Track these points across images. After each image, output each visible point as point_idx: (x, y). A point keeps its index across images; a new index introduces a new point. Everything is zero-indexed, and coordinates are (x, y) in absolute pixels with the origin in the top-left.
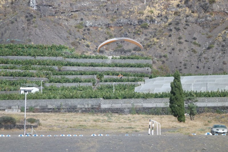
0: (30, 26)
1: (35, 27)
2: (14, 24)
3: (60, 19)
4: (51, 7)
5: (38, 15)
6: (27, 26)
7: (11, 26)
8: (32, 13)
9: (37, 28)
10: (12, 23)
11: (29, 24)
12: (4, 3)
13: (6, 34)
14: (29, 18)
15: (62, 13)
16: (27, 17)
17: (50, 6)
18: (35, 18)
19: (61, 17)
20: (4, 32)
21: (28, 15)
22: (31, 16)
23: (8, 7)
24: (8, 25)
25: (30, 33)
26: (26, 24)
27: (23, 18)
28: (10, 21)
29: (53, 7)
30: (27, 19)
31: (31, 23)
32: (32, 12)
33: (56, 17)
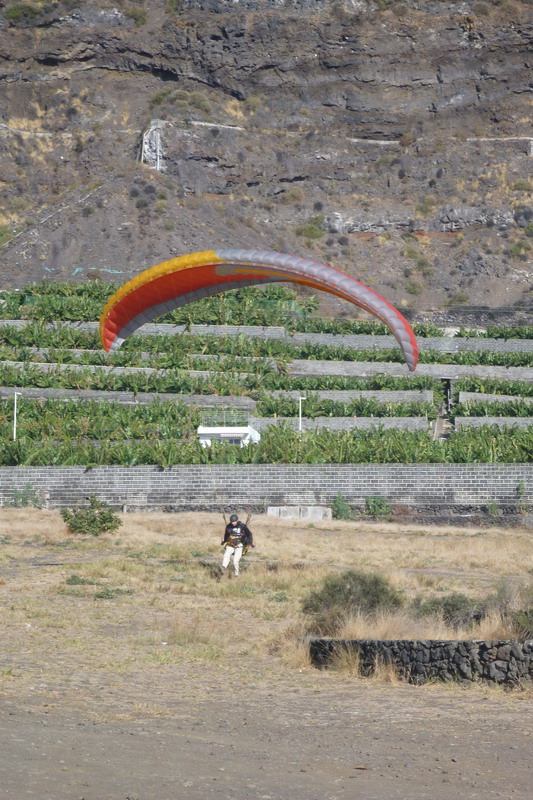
0: (148, 223)
1: (168, 228)
2: (92, 219)
3: (244, 203)
4: (211, 165)
5: (170, 188)
6: (138, 225)
7: (82, 223)
8: (152, 181)
9: (172, 233)
10: (87, 212)
11: (144, 219)
12: (51, 150)
13: (67, 251)
14: (145, 197)
15: (250, 185)
16: (134, 194)
17: (209, 160)
18: (163, 197)
19: (246, 198)
20: (59, 244)
21: (137, 186)
22: (150, 190)
23: (65, 162)
24: (72, 220)
25: (149, 247)
26: (135, 218)
27: (123, 199)
28: (80, 205)
29: (221, 162)
30: (135, 200)
31: (153, 214)
32: (152, 177)
33: (232, 197)
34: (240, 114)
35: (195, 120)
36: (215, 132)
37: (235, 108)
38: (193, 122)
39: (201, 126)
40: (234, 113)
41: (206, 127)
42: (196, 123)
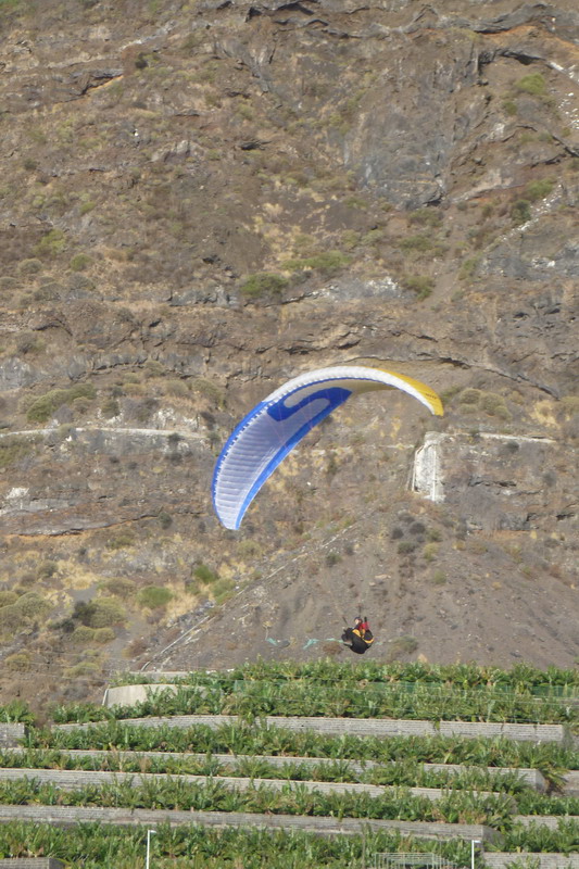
0: (411, 575)
1: (441, 581)
2: (338, 569)
3: (550, 543)
4: (508, 492)
5: (448, 525)
6: (397, 577)
7: (325, 577)
8: (422, 516)
9: (443, 589)
10: (332, 561)
11: (407, 570)
12: (295, 473)
13: (301, 616)
14: (409, 539)
15: (560, 517)
16: (397, 534)
17: (504, 485)
18: (435, 539)
19: (554, 536)
20: (291, 606)
21: (400, 525)
22: (419, 529)
23: (313, 489)
24: (314, 571)
25: (410, 608)
26: (394, 568)
27: (380, 541)
28: (321, 552)
29: (520, 487)
30: (398, 543)
31: (419, 562)
32: (422, 510)
33: (533, 535)
34: (551, 420)
35: (486, 431)
36: (513, 447)
37: (545, 412)
38: (482, 435)
39: (494, 439)
40: (541, 419)
41: (501, 441)
42: (486, 436)
